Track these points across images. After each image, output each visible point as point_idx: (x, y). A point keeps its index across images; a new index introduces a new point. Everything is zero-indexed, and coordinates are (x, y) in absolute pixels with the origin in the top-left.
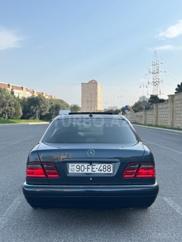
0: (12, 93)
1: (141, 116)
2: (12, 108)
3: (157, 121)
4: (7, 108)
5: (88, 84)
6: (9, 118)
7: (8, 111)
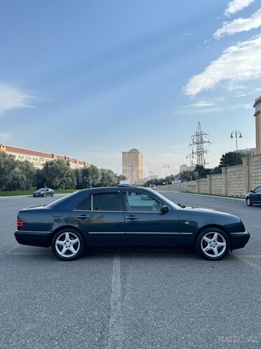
0: (68, 164)
1: (194, 186)
2: (69, 178)
3: (211, 190)
4: (64, 178)
5: (129, 153)
6: (66, 188)
7: (65, 182)
